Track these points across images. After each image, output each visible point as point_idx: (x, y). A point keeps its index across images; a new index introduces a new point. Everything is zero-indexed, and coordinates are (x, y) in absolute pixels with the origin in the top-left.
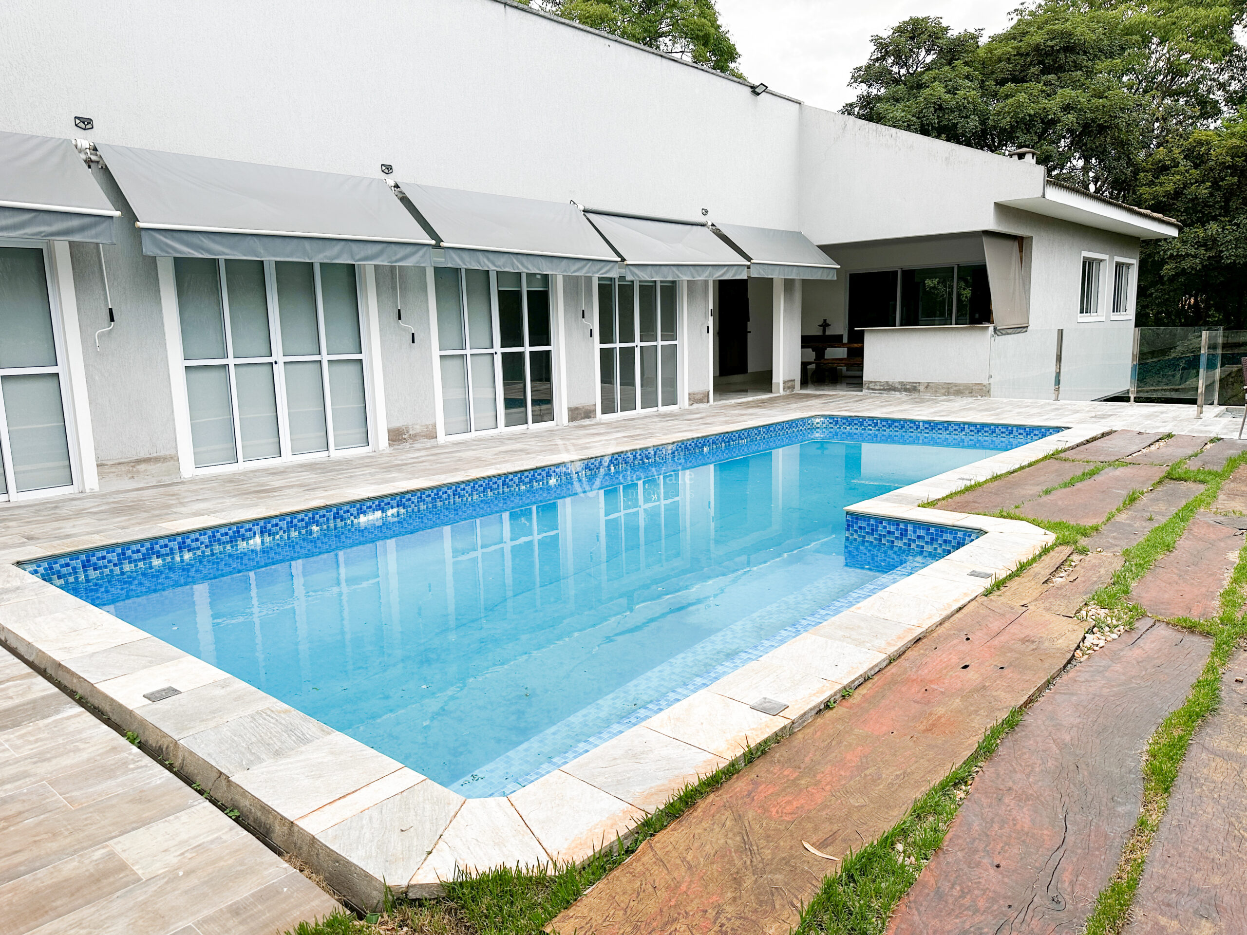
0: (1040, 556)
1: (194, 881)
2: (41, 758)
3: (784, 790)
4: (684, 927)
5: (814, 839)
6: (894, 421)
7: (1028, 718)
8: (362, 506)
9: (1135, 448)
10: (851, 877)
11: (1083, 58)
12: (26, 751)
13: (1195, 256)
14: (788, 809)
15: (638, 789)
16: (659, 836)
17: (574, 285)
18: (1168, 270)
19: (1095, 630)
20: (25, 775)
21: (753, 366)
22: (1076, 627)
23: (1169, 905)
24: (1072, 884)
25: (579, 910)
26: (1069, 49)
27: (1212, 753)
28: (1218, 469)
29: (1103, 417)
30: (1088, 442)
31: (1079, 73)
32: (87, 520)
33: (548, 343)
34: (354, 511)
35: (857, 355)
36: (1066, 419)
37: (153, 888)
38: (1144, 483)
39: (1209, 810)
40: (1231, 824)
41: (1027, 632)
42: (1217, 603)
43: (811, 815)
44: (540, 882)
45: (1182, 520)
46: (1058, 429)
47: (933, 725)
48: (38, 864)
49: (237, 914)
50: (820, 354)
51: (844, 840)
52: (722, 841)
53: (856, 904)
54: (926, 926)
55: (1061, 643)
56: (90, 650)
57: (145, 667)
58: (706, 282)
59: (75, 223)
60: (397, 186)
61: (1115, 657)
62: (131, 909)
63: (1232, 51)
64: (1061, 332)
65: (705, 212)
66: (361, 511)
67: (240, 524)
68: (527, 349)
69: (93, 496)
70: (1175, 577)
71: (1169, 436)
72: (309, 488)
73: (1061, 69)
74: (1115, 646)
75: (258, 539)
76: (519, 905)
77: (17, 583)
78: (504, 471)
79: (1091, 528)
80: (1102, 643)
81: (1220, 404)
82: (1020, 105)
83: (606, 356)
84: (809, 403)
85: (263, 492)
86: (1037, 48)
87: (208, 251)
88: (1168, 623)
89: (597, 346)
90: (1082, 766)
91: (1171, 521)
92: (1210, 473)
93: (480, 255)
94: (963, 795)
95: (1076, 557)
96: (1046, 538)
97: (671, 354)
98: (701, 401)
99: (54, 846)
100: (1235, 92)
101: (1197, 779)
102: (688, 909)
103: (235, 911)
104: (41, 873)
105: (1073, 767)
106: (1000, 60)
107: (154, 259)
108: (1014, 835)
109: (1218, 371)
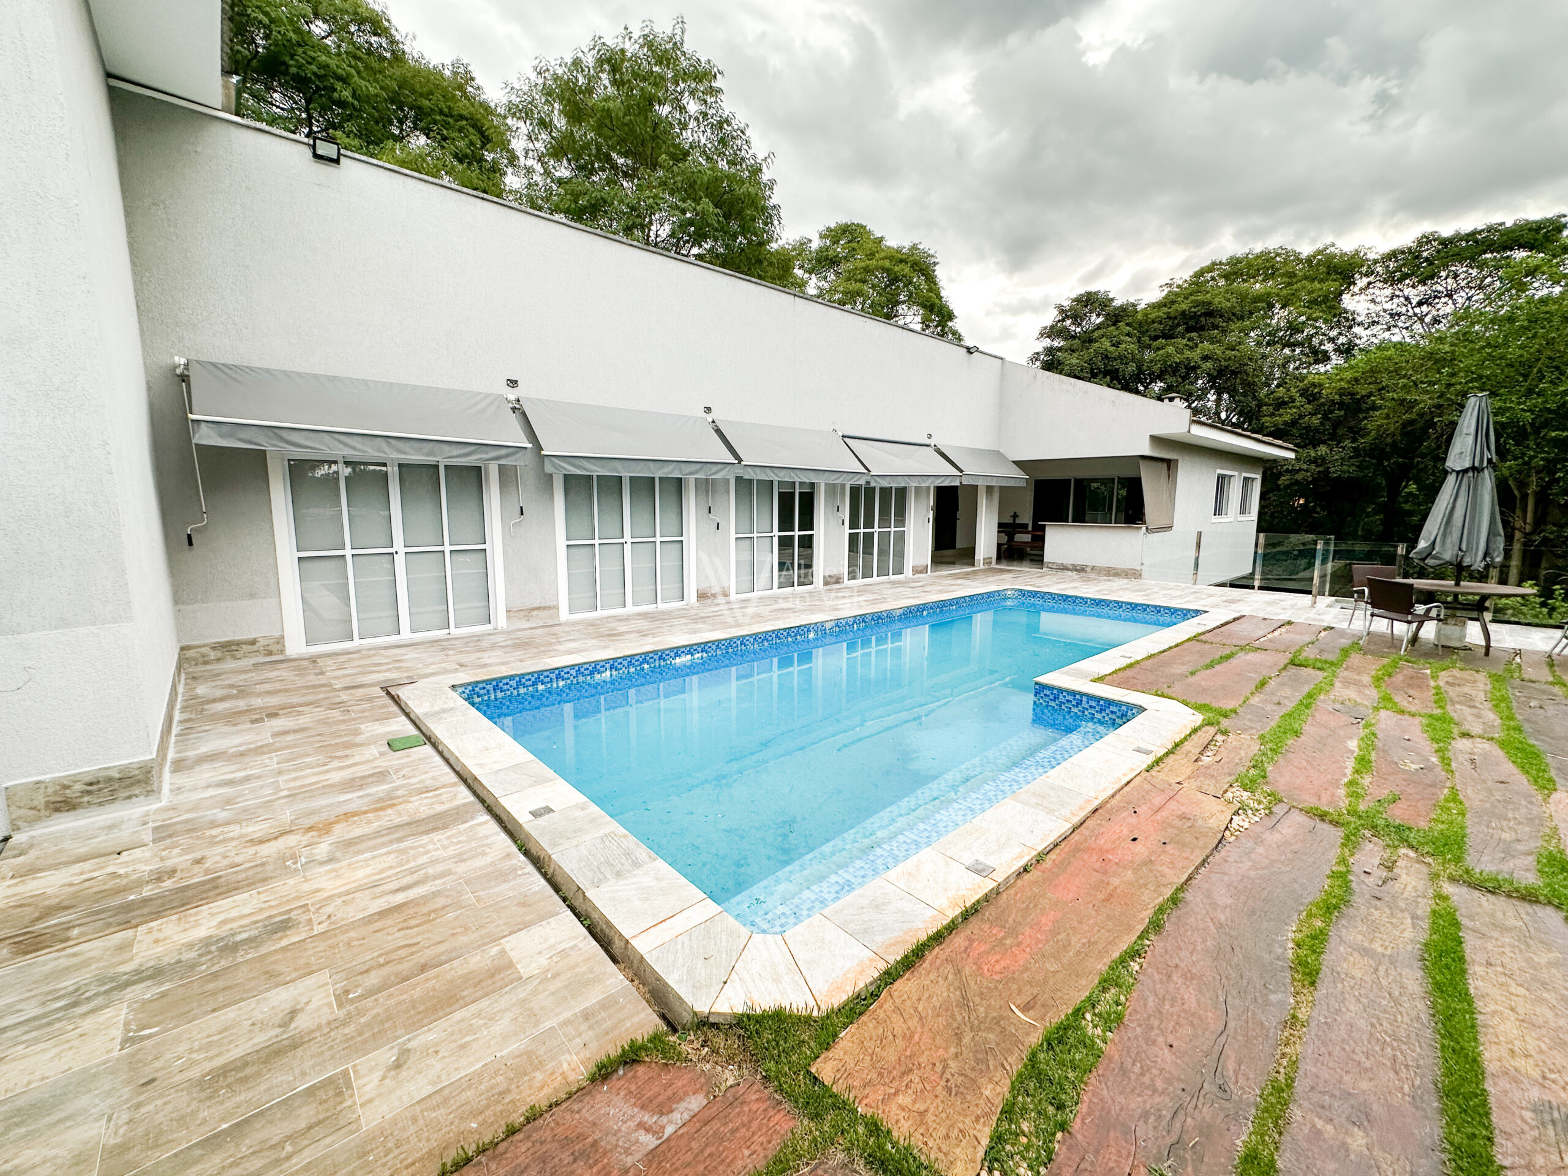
0: (1190, 735)
1: (558, 984)
2: (460, 859)
3: (993, 949)
4: (917, 1080)
5: (1019, 1002)
6: (1068, 597)
7: (1188, 896)
8: (677, 651)
9: (1261, 633)
10: (1050, 1047)
11: (1218, 320)
12: (451, 851)
13: (1307, 471)
14: (997, 968)
15: (879, 939)
16: (897, 984)
17: (832, 489)
18: (1284, 480)
19: (1240, 812)
20: (449, 873)
21: (960, 544)
22: (1224, 809)
23: (1323, 1107)
24: (1236, 1073)
25: (837, 1052)
26: (1210, 314)
27: (1349, 947)
28: (1330, 657)
29: (1233, 601)
30: (1222, 625)
31: (1216, 331)
32: (498, 652)
33: (812, 529)
34: (672, 654)
35: (1039, 540)
36: (1203, 602)
37: (529, 987)
38: (1271, 667)
39: (1352, 1008)
40: (1373, 1025)
41: (1184, 809)
42: (1342, 792)
43: (1015, 976)
44: (806, 1021)
45: (1307, 707)
46: (1197, 612)
47: (1111, 895)
48: (454, 955)
49: (587, 1019)
50: (1011, 538)
51: (1043, 1006)
52: (945, 995)
53: (1056, 1074)
54: (1114, 1101)
55: (1212, 823)
56: (497, 767)
57: (531, 786)
58: (928, 488)
59: (503, 452)
60: (713, 422)
61: (1258, 840)
62: (514, 1005)
63: (1340, 314)
64: (1200, 534)
65: (930, 436)
66: (677, 655)
67: (596, 662)
68: (797, 533)
69: (503, 633)
70: (1304, 763)
71: (1290, 623)
72: (643, 634)
73: (1202, 328)
74: (1258, 829)
75: (608, 673)
76: (790, 1043)
77: (451, 704)
78: (777, 628)
79: (1231, 711)
80: (1246, 825)
81: (1331, 595)
82: (1168, 355)
83: (853, 539)
84: (1003, 577)
85: (613, 635)
86: (1183, 313)
87: (587, 470)
88: (1301, 810)
89: (847, 531)
90: (1237, 949)
91: (1296, 708)
92: (1326, 662)
93: (768, 470)
94: (1137, 968)
95: (1219, 738)
96: (1193, 718)
97: (901, 537)
98: (921, 572)
99: (465, 939)
100: (1343, 344)
101: (1338, 973)
102: (921, 1060)
103: (586, 1015)
104: (456, 963)
105: (1229, 949)
106: (1153, 322)
107: (551, 475)
108: (1183, 1015)
109: (1330, 565)
